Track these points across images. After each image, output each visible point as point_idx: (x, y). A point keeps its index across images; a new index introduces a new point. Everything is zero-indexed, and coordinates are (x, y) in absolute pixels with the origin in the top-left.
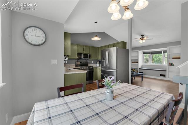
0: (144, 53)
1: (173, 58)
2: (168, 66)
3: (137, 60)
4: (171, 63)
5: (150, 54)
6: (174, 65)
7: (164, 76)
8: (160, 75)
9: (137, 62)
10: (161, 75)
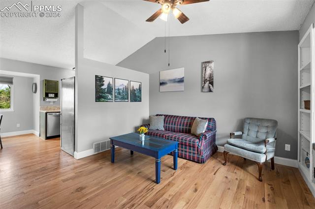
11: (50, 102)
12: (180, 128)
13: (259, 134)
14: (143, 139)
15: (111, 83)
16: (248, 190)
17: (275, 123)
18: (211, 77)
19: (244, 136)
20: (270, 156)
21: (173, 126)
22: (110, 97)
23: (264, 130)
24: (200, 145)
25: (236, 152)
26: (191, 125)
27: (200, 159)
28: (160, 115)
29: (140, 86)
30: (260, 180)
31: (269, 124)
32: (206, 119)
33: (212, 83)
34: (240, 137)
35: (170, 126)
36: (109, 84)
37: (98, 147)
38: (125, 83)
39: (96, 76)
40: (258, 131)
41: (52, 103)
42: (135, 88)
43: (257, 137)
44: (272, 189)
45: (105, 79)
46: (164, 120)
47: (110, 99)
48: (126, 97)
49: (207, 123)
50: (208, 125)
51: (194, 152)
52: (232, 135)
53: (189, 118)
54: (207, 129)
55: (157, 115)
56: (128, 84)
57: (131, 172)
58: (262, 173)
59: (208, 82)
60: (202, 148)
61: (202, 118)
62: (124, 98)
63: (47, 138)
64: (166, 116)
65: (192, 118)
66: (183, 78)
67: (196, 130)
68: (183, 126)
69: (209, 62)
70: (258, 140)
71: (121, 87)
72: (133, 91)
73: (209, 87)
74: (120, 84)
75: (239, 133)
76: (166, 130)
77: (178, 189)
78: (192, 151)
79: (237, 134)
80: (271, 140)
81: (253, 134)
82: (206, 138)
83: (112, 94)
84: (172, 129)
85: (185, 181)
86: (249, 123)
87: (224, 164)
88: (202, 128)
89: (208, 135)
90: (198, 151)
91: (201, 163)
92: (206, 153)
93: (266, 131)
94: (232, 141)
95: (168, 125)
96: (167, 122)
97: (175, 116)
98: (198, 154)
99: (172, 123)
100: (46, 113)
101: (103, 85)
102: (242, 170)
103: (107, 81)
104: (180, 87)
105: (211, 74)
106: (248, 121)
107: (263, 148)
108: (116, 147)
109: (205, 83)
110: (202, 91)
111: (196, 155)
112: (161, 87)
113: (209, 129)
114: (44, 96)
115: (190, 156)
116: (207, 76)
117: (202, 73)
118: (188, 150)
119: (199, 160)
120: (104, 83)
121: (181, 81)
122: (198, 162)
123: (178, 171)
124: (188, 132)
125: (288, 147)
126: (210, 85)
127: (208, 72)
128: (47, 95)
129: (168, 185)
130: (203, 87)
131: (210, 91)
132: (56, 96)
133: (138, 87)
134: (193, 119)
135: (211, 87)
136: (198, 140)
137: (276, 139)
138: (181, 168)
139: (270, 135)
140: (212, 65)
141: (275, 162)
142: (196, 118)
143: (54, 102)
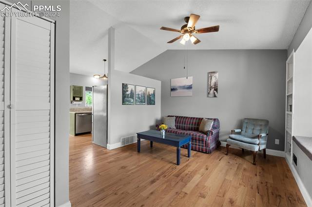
11: (76, 104)
12: (189, 127)
13: (254, 131)
14: (164, 134)
15: (133, 89)
16: (245, 169)
17: (267, 122)
18: (216, 85)
19: (243, 132)
20: (263, 147)
21: (183, 125)
22: (132, 101)
23: (258, 128)
24: (207, 139)
25: (236, 144)
26: (199, 124)
27: (208, 150)
28: (171, 116)
29: (154, 91)
30: (254, 164)
31: (263, 123)
32: (211, 119)
33: (216, 90)
34: (239, 133)
35: (181, 125)
36: (132, 90)
37: (124, 141)
38: (143, 89)
39: (123, 84)
40: (253, 129)
41: (77, 106)
42: (150, 93)
43: (253, 133)
44: (263, 169)
45: (129, 86)
46: (176, 121)
47: (132, 103)
48: (143, 101)
49: (213, 123)
50: (214, 124)
51: (203, 145)
52: (233, 132)
53: (197, 118)
54: (212, 127)
55: (169, 116)
56: (145, 91)
57: (155, 158)
58: (256, 160)
59: (213, 89)
60: (209, 142)
61: (209, 119)
62: (142, 102)
63: (76, 135)
64: (177, 117)
65: (199, 119)
66: (192, 85)
67: (204, 128)
68: (192, 125)
69: (214, 72)
70: (254, 135)
71: (140, 93)
72: (149, 96)
73: (214, 93)
74: (140, 90)
75: (239, 130)
76: (177, 128)
77: (194, 169)
78: (201, 144)
79: (237, 131)
80: (263, 135)
81: (250, 131)
82: (212, 134)
83: (134, 99)
84: (182, 127)
85: (198, 164)
86: (247, 123)
87: (226, 155)
88: (209, 127)
89: (214, 132)
90: (206, 144)
91: (209, 153)
92: (212, 146)
93: (260, 128)
94: (233, 136)
95: (179, 124)
96: (178, 122)
97: (185, 117)
98: (206, 146)
99: (183, 123)
100: (75, 114)
101: (127, 91)
102: (241, 159)
103: (130, 88)
104: (189, 93)
105: (215, 83)
106: (246, 121)
107: (257, 141)
108: (141, 140)
109: (210, 90)
110: (208, 96)
111: (204, 148)
112: (172, 92)
113: (214, 128)
114: (72, 100)
115: (199, 148)
116: (212, 84)
117: (208, 81)
118: (197, 144)
119: (206, 151)
120: (128, 89)
121: (190, 87)
122: (206, 153)
123: (191, 159)
124: (197, 130)
125: (277, 142)
126: (215, 91)
127: (214, 80)
128: (74, 99)
129: (186, 166)
130: (209, 93)
131: (215, 96)
132: (81, 99)
133: (152, 93)
134: (201, 119)
135: (216, 93)
136: (206, 136)
137: (267, 135)
138: (193, 156)
139: (263, 132)
140: (217, 75)
141: (267, 153)
142: (202, 118)
143: (79, 104)
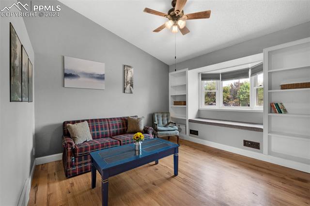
0: (205, 77)
1: (284, 87)
2: (267, 114)
3: (185, 96)
4: (277, 105)
5: (219, 79)
6: (285, 111)
7: (256, 146)
8: (243, 143)
9: (185, 103)
10: (247, 144)
18: (131, 80)
33: (132, 85)
45: (17, 40)
59: (129, 85)
66: (104, 75)
69: (130, 67)
73: (131, 89)
104: (100, 85)
105: (131, 78)
109: (127, 85)
110: (124, 92)
112: (67, 80)
116: (129, 79)
117: (124, 75)
120: (17, 51)
121: (101, 78)
127: (129, 76)
130: (125, 89)
131: (131, 92)
140: (132, 70)
